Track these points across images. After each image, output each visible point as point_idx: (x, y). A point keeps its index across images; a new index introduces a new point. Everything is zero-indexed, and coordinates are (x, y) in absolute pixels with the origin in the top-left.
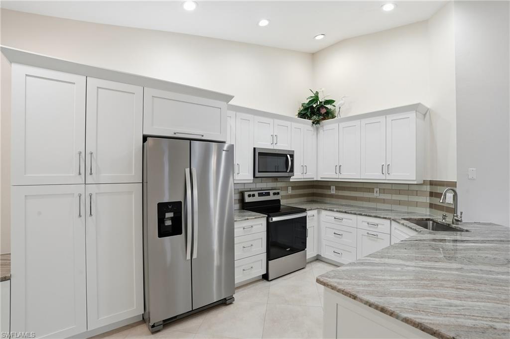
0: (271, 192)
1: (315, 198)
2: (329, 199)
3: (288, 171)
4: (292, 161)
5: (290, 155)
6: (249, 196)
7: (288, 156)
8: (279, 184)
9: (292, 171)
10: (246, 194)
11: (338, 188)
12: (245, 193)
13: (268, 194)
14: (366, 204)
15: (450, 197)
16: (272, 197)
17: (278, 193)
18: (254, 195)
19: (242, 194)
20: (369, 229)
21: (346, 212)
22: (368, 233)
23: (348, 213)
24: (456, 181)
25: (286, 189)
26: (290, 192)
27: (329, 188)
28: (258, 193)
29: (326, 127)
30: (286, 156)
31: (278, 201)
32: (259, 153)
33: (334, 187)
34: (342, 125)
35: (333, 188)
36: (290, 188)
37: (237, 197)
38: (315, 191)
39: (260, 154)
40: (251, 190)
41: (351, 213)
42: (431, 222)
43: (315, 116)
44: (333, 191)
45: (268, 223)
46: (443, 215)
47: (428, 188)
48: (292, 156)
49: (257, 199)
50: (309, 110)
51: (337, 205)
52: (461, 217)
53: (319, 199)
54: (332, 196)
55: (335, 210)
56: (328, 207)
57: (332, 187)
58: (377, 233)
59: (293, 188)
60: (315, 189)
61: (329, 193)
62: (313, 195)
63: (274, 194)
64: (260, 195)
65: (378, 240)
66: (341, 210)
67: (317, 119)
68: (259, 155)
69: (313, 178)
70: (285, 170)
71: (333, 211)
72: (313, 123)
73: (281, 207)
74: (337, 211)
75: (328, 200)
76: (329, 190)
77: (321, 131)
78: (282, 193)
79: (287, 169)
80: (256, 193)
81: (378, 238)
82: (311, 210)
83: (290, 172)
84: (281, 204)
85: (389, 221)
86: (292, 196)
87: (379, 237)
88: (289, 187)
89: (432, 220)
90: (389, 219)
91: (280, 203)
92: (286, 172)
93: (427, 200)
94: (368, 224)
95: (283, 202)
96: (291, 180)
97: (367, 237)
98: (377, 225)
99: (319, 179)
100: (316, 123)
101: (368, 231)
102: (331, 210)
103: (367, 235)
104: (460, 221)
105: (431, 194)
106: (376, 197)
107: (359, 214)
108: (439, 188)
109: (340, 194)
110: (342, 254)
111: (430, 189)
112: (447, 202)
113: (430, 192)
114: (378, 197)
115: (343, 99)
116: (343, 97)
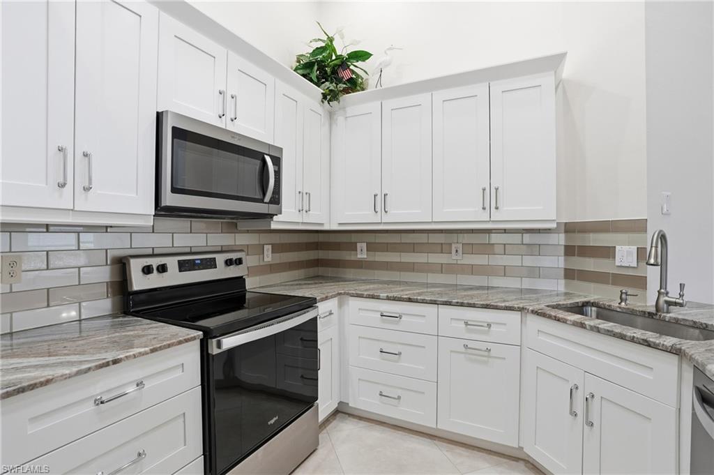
0: (220, 259)
1: (321, 270)
2: (352, 270)
3: (267, 199)
4: (278, 174)
5: (272, 157)
6: (147, 270)
7: (268, 159)
8: (241, 239)
9: (276, 200)
10: (136, 266)
11: (371, 248)
12: (132, 261)
13: (211, 264)
14: (432, 278)
15: (629, 253)
16: (221, 272)
17: (239, 262)
18: (162, 269)
19: (121, 265)
20: (467, 336)
21: (410, 300)
22: (466, 346)
23: (417, 301)
24: (646, 218)
25: (260, 249)
26: (268, 257)
27: (353, 247)
28: (179, 261)
29: (350, 111)
30: (260, 157)
31: (240, 281)
32: (174, 129)
33: (364, 245)
34: (390, 104)
35: (362, 246)
36: (268, 248)
37: (104, 274)
38: (321, 254)
39: (178, 133)
40: (156, 252)
41: (424, 302)
42: (594, 309)
43: (327, 83)
44: (362, 254)
45: (206, 359)
46: (622, 293)
47: (561, 239)
48: (277, 161)
49: (174, 277)
50: (316, 67)
51: (374, 283)
52: (682, 296)
53: (330, 271)
54: (360, 265)
55: (383, 295)
56: (362, 288)
57: (359, 245)
58: (490, 346)
59: (277, 248)
61: (353, 258)
62: (317, 263)
63: (229, 263)
64: (183, 266)
65: (490, 360)
66: (396, 294)
67: (332, 88)
68: (173, 137)
69: (322, 224)
70: (259, 196)
71: (378, 298)
72: (325, 96)
73: (248, 296)
74: (388, 298)
75: (350, 273)
76: (353, 252)
77: (340, 119)
78: (250, 261)
79: (264, 194)
80: (172, 263)
81: (489, 357)
82: (326, 298)
83: (271, 202)
84: (247, 288)
85: (516, 316)
86: (273, 268)
87: (493, 353)
88: (266, 247)
89: (593, 304)
90: (521, 310)
91: (245, 288)
92: (262, 201)
93: (560, 262)
94: (466, 324)
95: (251, 284)
96: (274, 226)
97: (463, 355)
98: (489, 325)
99: (335, 227)
100: (330, 96)
101: (466, 342)
102: (373, 297)
103: (463, 350)
104: (681, 305)
105: (569, 251)
106: (455, 262)
107: (443, 302)
108: (592, 236)
109: (377, 259)
110: (399, 398)
111: (566, 239)
112: (618, 263)
113: (566, 247)
114: (459, 262)
115: (387, 52)
116: (388, 49)
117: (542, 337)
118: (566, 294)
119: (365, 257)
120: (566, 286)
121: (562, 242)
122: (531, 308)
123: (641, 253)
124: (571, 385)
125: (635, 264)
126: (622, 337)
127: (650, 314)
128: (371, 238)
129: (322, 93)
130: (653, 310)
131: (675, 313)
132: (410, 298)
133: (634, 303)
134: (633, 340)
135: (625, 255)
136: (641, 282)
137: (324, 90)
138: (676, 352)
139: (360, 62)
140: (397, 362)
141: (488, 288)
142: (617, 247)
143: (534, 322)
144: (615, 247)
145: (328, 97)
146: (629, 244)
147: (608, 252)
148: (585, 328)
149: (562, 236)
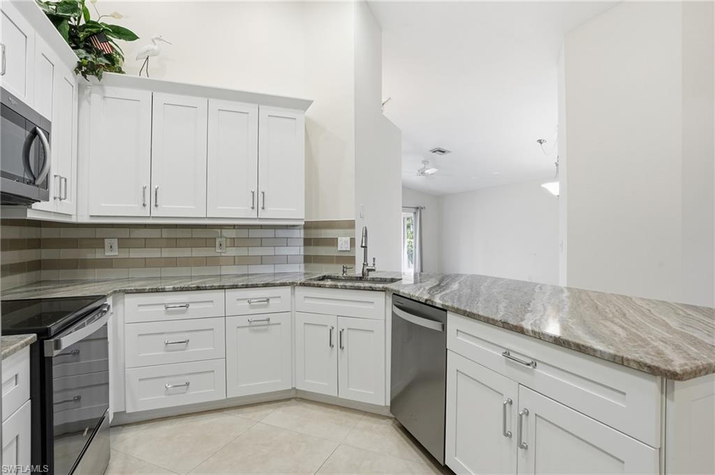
1: (45, 274)
5: (42, 130)
9: (46, 184)
15: (346, 242)
20: (250, 312)
21: (198, 289)
22: (250, 321)
23: (205, 289)
27: (98, 244)
29: (110, 91)
33: (115, 241)
34: (162, 97)
35: (111, 242)
41: (212, 288)
44: (111, 251)
46: (343, 268)
47: (300, 234)
52: (374, 265)
54: (108, 264)
55: (169, 287)
57: (107, 241)
58: (269, 316)
60: (43, 251)
61: (98, 257)
65: (271, 328)
66: (181, 285)
67: (91, 59)
71: (163, 291)
72: (80, 66)
74: (175, 290)
77: (96, 97)
81: (268, 325)
83: (42, 185)
85: (288, 290)
87: (273, 321)
90: (292, 284)
92: (33, 183)
93: (301, 251)
94: (250, 302)
97: (247, 329)
98: (268, 300)
99: (85, 219)
100: (87, 69)
101: (250, 318)
102: (157, 291)
103: (248, 324)
104: (374, 270)
105: (308, 242)
106: (219, 255)
107: (231, 286)
108: (323, 231)
109: (132, 255)
110: (188, 384)
111: (305, 234)
112: (339, 249)
113: (305, 239)
114: (223, 254)
115: (156, 41)
116: (156, 38)
117: (307, 301)
118: (305, 274)
119: (117, 254)
120: (305, 268)
121: (302, 236)
122: (299, 282)
123: (353, 241)
124: (329, 327)
125: (349, 249)
126: (359, 288)
127: (360, 278)
128: (125, 233)
129: (78, 62)
130: (361, 275)
131: (372, 275)
132: (198, 287)
133: (350, 273)
134: (365, 289)
135: (343, 243)
136: (352, 260)
137: (81, 59)
138: (384, 290)
139: (122, 40)
140: (184, 350)
141: (248, 275)
142: (339, 239)
143: (301, 292)
144: (337, 239)
145: (84, 69)
146: (345, 236)
147: (333, 242)
148: (338, 288)
149: (302, 231)
